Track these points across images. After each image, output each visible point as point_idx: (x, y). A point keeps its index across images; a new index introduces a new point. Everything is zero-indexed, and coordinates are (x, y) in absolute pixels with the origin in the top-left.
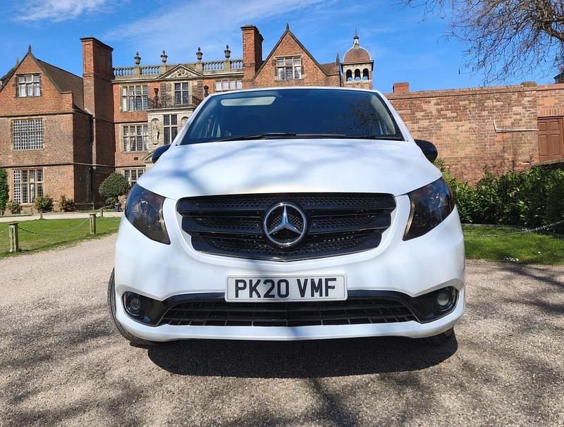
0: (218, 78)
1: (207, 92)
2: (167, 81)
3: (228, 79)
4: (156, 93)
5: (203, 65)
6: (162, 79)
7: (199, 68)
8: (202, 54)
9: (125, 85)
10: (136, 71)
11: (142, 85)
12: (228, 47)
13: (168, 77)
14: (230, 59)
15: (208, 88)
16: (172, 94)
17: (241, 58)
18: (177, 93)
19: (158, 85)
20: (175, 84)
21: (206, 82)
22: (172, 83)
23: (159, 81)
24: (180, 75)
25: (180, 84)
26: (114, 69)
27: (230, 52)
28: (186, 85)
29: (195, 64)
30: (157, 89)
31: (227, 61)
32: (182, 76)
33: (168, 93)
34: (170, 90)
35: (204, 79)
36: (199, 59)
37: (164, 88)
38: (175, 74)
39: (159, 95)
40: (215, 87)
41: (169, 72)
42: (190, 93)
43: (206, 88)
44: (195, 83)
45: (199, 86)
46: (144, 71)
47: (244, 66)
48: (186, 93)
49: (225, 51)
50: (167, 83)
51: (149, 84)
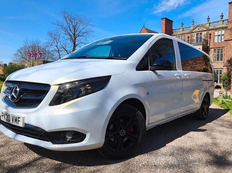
0: (216, 29)
1: (210, 36)
2: (193, 33)
3: (221, 29)
4: (188, 38)
5: (210, 24)
6: (191, 32)
7: (208, 25)
8: (209, 19)
9: (176, 36)
10: (181, 30)
11: (183, 35)
12: (222, 14)
13: (194, 31)
14: (223, 19)
15: (211, 34)
16: (195, 38)
17: (228, 18)
18: (197, 38)
19: (189, 35)
20: (197, 34)
21: (210, 32)
22: (195, 33)
23: (190, 33)
24: (199, 29)
25: (198, 33)
26: (173, 30)
27: (223, 16)
28: (201, 34)
29: (206, 24)
30: (189, 37)
31: (221, 21)
32: (200, 30)
33: (193, 38)
34: (194, 37)
35: (209, 30)
36: (208, 21)
37: (192, 36)
38: (197, 30)
39: (190, 39)
40: (214, 34)
41: (194, 29)
42: (203, 37)
43: (210, 34)
44: (205, 32)
45: (207, 34)
46: (184, 29)
47: (228, 22)
48: (201, 38)
49: (221, 16)
50: (193, 34)
51: (186, 35)
